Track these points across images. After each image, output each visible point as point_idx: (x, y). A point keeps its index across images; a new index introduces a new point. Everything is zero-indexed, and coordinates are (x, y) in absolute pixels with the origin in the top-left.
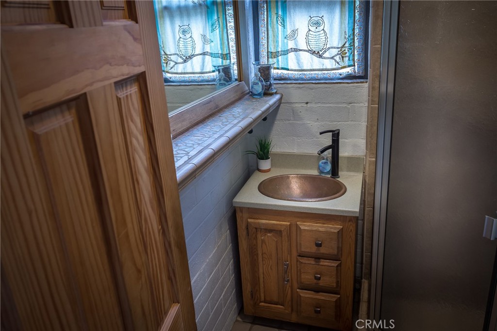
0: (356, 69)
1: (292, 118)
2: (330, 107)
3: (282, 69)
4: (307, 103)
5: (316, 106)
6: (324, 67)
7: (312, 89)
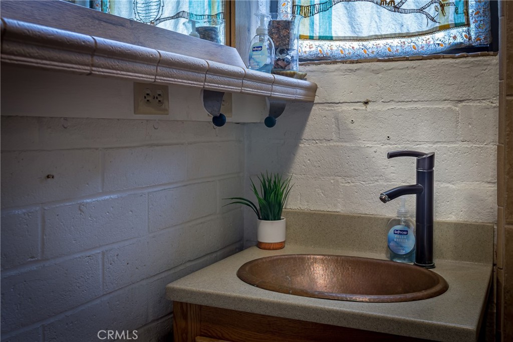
0: (473, 33)
1: (334, 137)
2: (416, 109)
3: (321, 38)
4: (366, 103)
5: (384, 109)
6: (405, 31)
7: (376, 72)
